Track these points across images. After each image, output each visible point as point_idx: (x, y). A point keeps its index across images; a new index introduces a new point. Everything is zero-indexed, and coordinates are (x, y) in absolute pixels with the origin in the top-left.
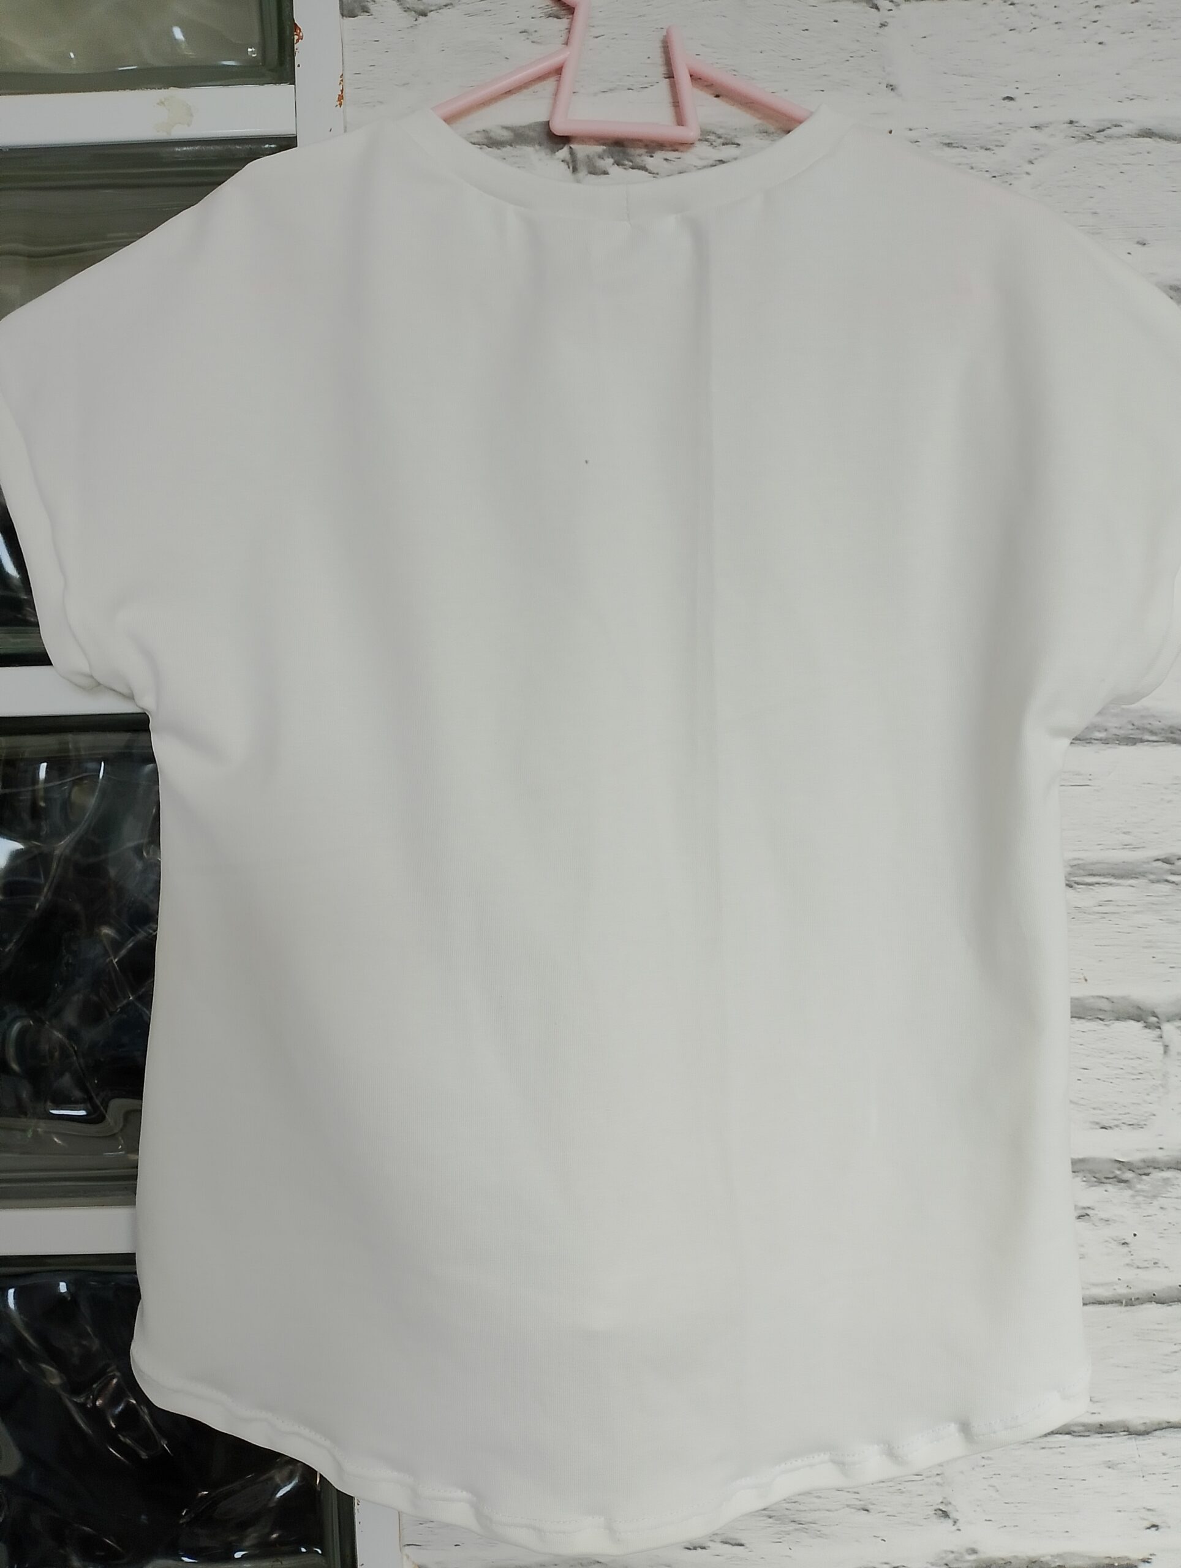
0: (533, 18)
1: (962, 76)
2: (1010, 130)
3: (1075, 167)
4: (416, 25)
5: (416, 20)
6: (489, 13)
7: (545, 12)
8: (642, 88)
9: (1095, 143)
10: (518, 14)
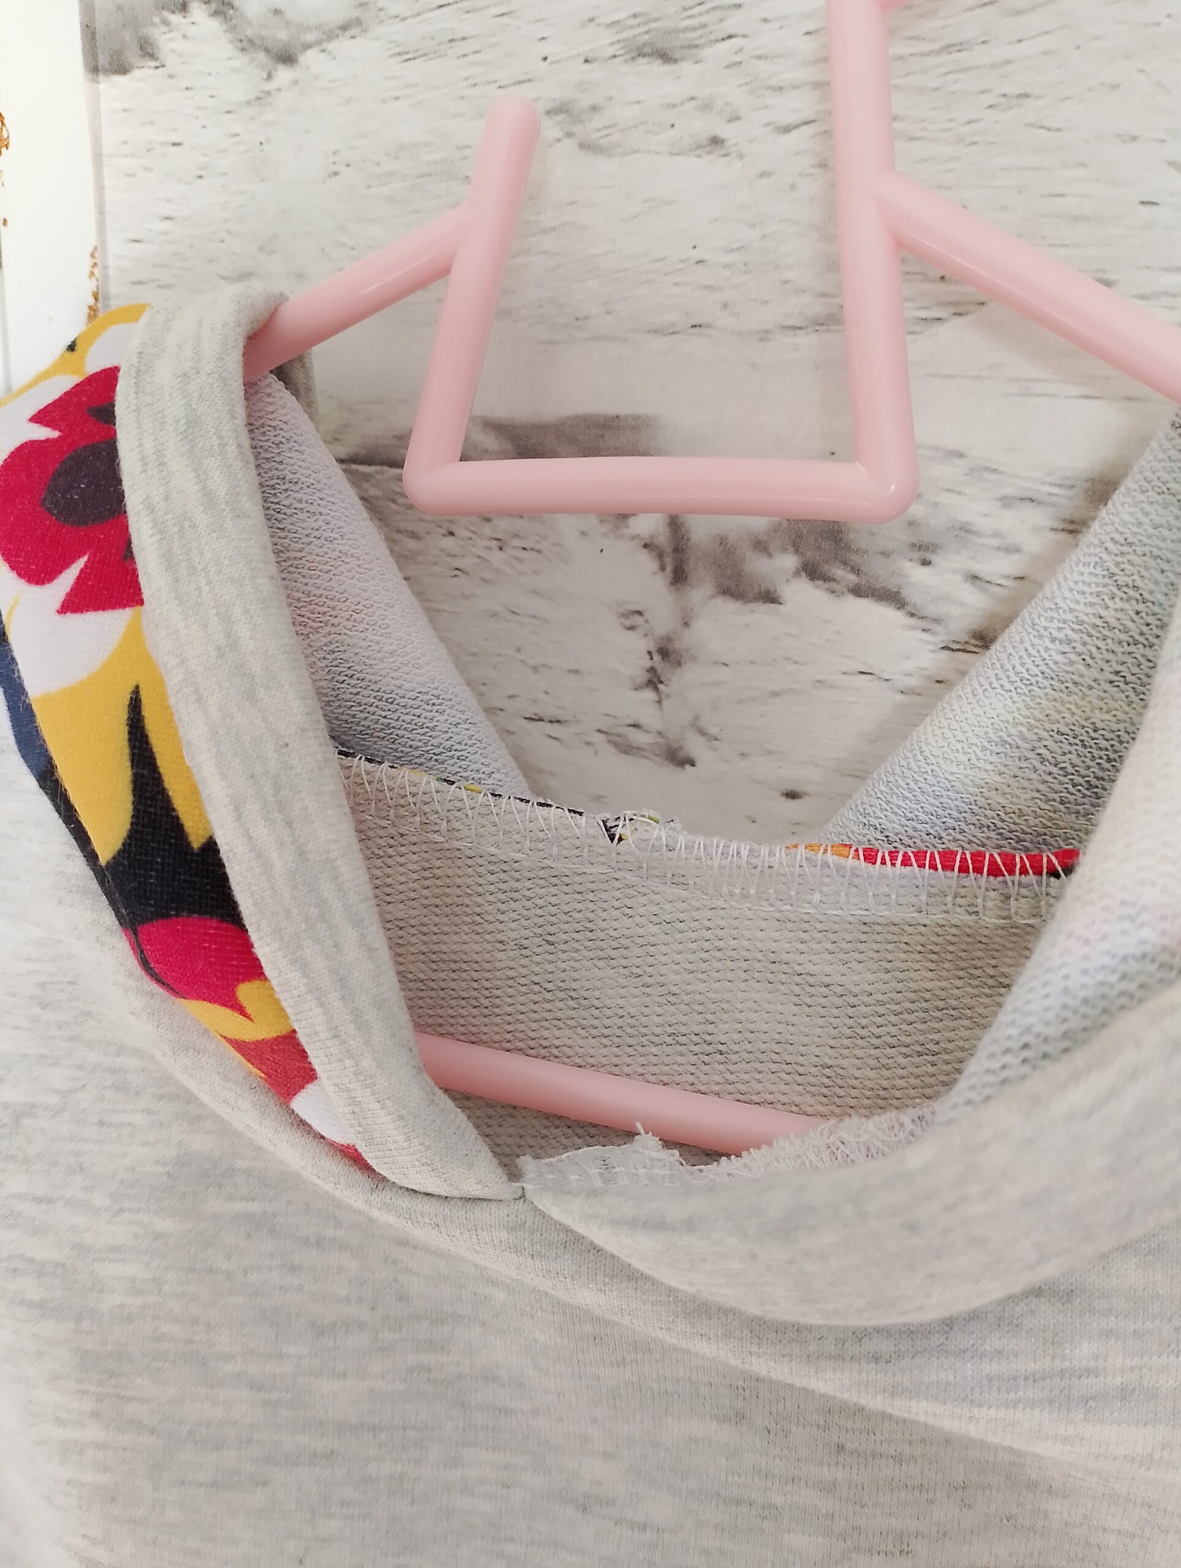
0: (586, 61)
4: (269, 93)
5: (270, 77)
6: (461, 48)
7: (626, 40)
10: (544, 49)
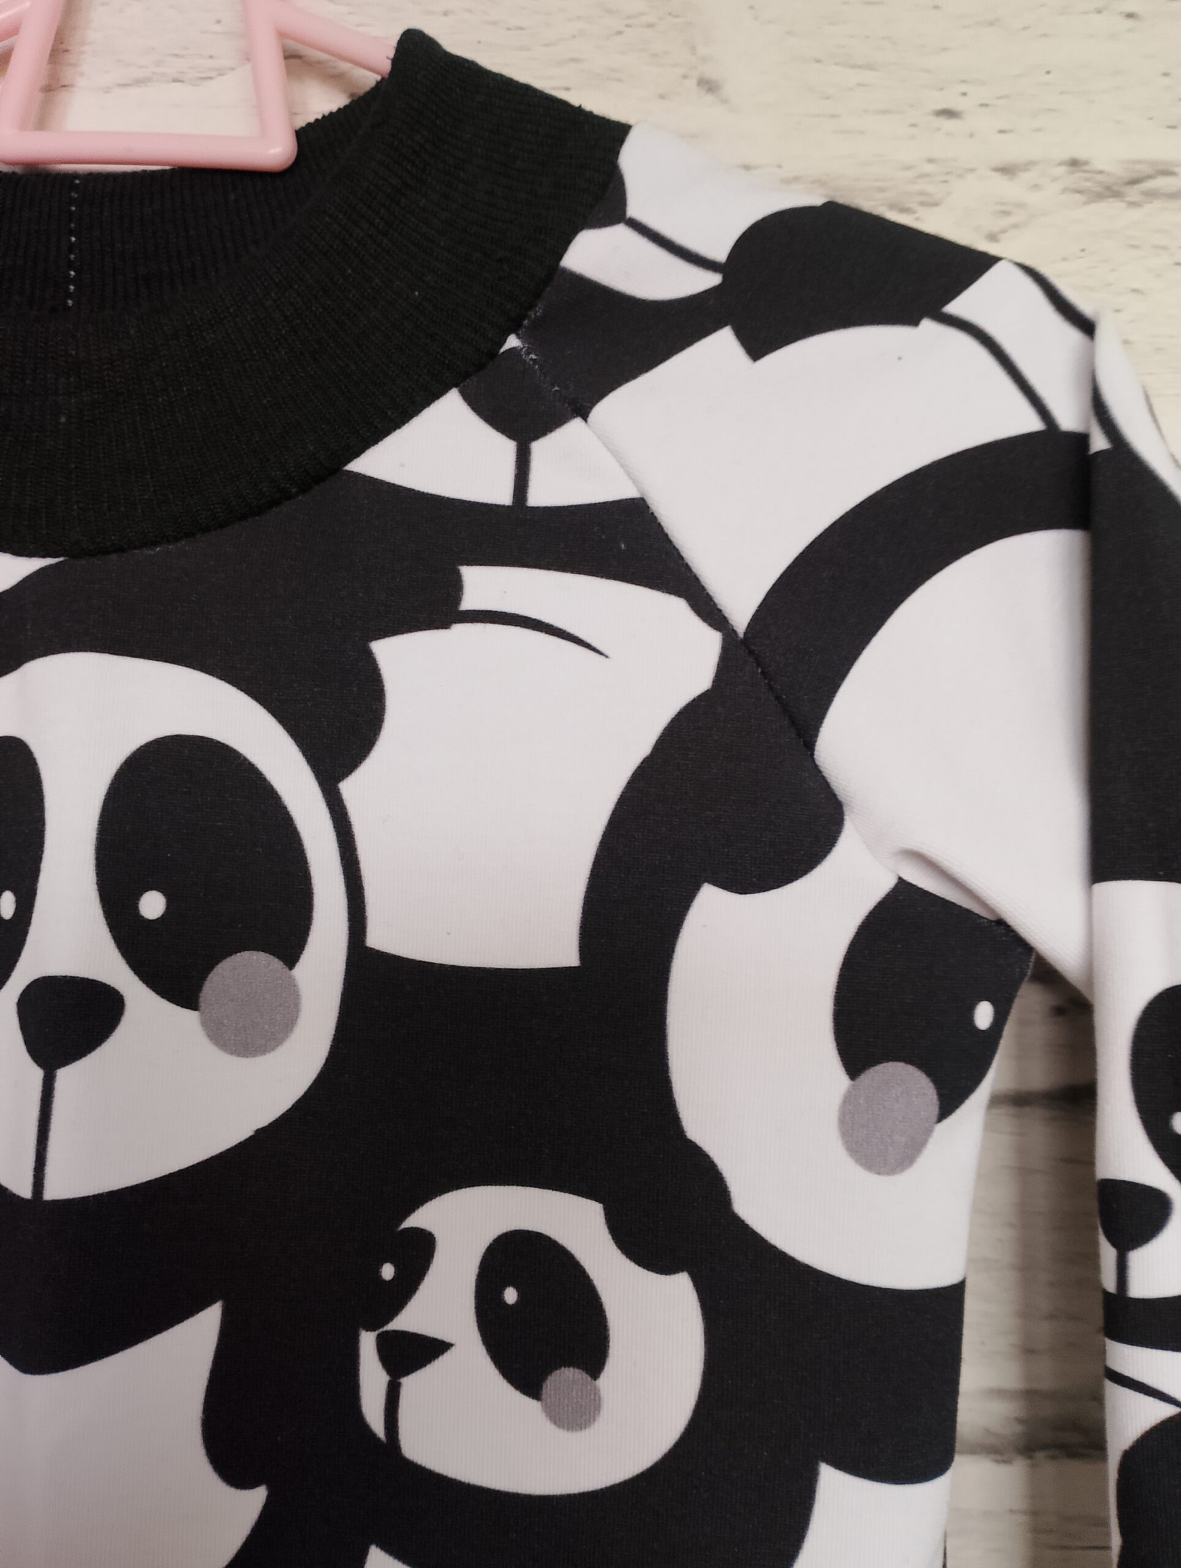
1: (854, 66)
2: (948, 173)
3: (1083, 250)
8: (202, 78)
9: (1123, 205)
